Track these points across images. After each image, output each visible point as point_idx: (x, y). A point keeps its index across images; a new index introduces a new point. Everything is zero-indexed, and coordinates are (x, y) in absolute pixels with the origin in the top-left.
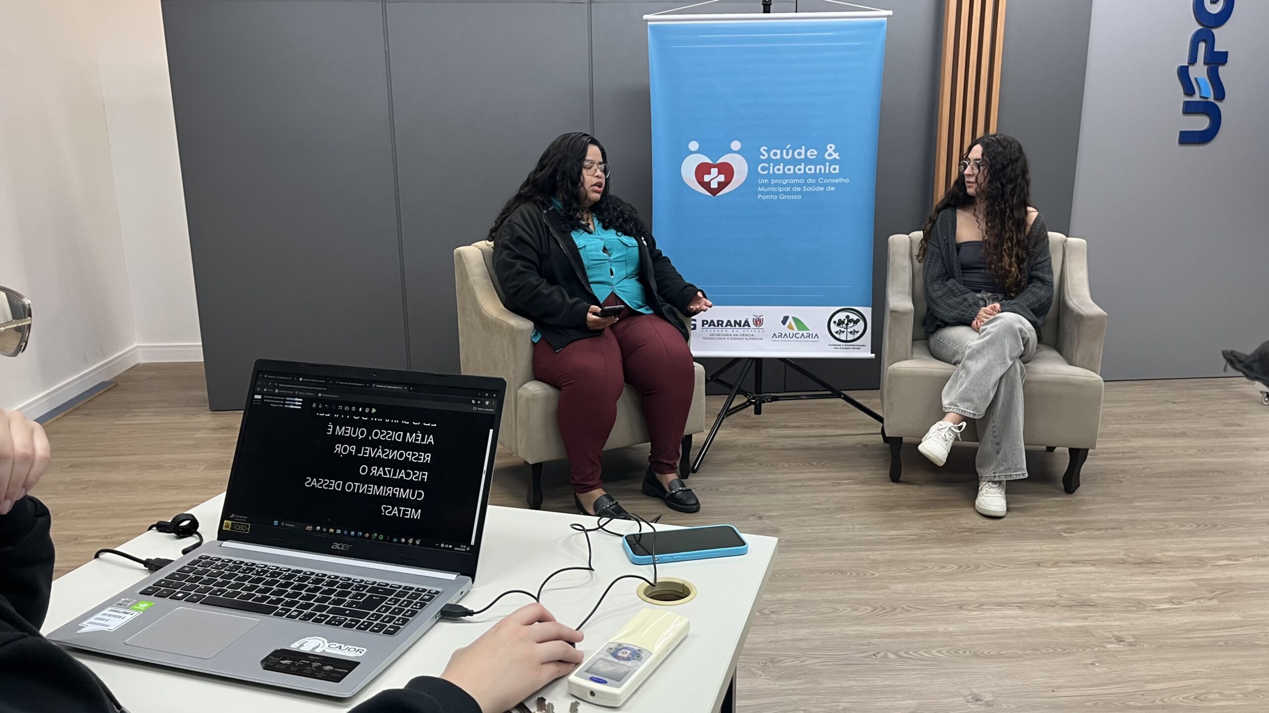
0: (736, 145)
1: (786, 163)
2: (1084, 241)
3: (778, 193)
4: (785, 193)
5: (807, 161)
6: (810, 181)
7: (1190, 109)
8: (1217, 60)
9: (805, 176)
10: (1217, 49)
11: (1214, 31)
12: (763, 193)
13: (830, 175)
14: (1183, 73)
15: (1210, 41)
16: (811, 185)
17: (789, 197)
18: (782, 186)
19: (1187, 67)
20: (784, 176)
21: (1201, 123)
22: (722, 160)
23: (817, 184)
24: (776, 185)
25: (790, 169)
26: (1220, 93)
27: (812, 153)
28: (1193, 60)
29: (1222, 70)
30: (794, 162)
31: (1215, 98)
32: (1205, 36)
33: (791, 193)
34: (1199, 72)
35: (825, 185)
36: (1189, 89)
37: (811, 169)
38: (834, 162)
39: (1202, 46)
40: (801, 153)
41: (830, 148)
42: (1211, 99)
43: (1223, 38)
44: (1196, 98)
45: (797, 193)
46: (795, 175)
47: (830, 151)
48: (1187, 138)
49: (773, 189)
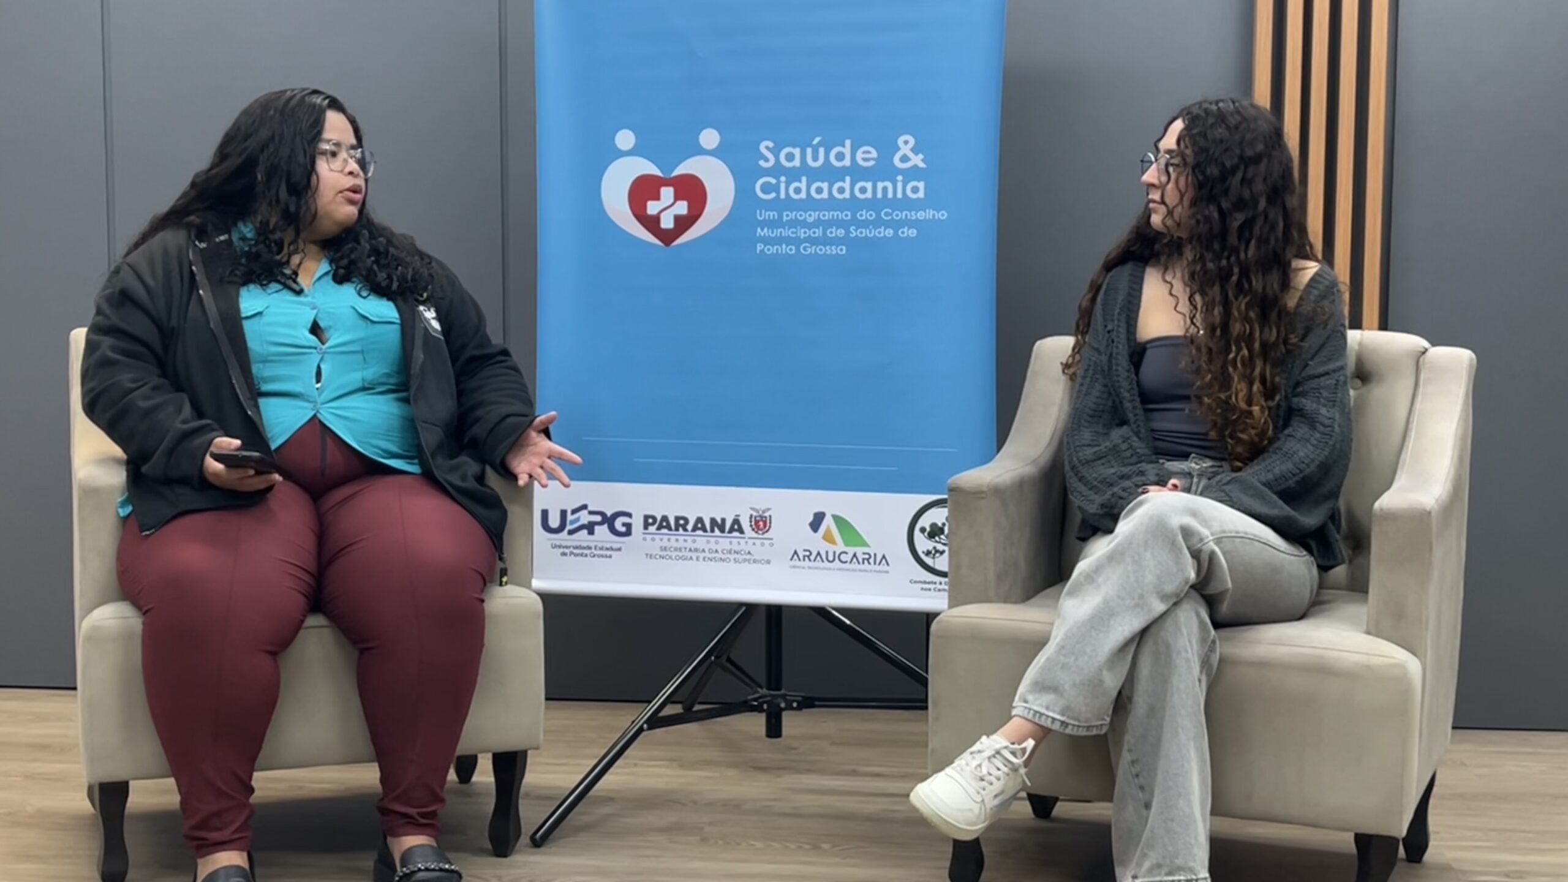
0: (710, 138)
1: (814, 175)
3: (797, 242)
4: (813, 241)
5: (857, 173)
6: (864, 215)
9: (854, 204)
12: (766, 241)
13: (906, 203)
16: (865, 224)
17: (821, 250)
18: (804, 224)
20: (810, 204)
22: (679, 171)
23: (878, 223)
24: (793, 224)
25: (822, 190)
27: (866, 156)
30: (830, 174)
33: (825, 241)
35: (896, 225)
37: (866, 190)
38: (913, 174)
40: (843, 154)
41: (906, 143)
45: (837, 241)
46: (831, 203)
47: (905, 150)
49: (788, 233)
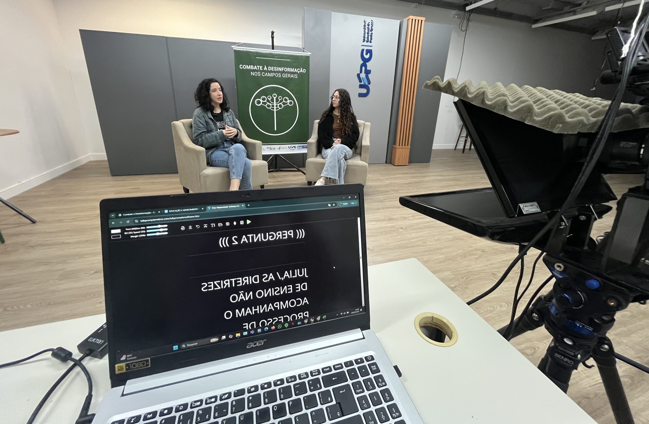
2: (370, 123)
7: (361, 86)
8: (368, 72)
10: (368, 69)
11: (367, 63)
14: (358, 75)
15: (366, 67)
19: (360, 74)
21: (364, 91)
26: (369, 83)
28: (361, 72)
29: (369, 75)
31: (368, 84)
32: (364, 65)
34: (363, 75)
36: (360, 81)
39: (363, 68)
42: (367, 84)
43: (369, 65)
44: (362, 83)
48: (361, 95)
